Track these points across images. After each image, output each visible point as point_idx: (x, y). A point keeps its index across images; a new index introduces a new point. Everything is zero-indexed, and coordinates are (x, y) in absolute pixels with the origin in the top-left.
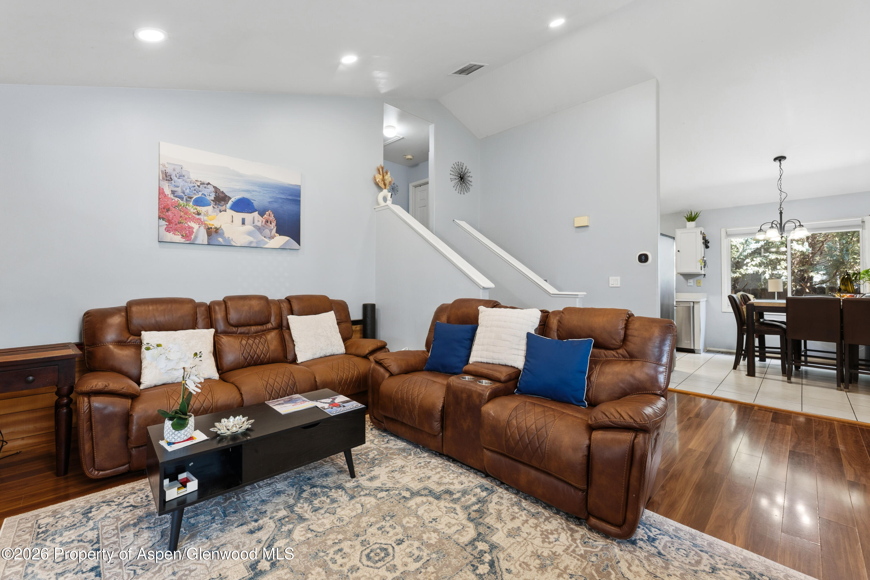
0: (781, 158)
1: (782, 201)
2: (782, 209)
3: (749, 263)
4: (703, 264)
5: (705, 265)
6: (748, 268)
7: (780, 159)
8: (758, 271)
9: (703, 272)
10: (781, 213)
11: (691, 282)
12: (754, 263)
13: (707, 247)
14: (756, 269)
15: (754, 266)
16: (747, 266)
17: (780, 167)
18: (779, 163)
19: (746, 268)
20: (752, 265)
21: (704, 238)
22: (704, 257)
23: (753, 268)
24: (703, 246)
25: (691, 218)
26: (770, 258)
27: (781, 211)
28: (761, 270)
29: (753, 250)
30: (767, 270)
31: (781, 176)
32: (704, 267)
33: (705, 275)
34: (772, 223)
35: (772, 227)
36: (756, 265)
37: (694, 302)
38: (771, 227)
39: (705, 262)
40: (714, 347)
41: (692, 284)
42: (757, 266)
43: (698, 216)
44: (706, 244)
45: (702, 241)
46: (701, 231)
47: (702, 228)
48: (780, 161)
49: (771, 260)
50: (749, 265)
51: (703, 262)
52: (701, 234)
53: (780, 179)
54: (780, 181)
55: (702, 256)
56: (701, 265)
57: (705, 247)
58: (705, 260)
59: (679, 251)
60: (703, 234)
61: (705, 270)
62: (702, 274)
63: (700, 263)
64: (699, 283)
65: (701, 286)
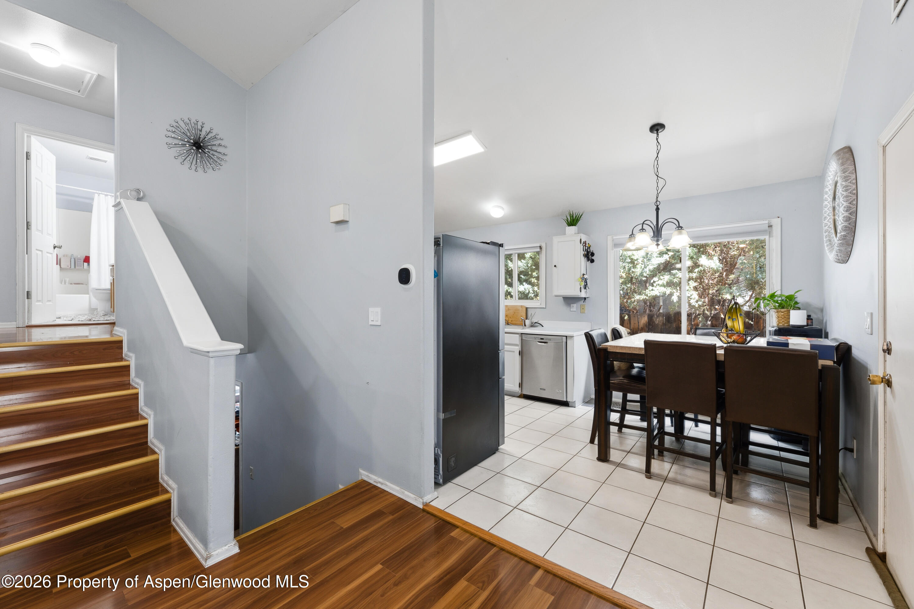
0: (659, 127)
1: (659, 192)
2: (658, 203)
5: (585, 285)
6: (654, 288)
7: (656, 128)
9: (583, 295)
10: (657, 209)
11: (575, 307)
12: (661, 282)
13: (590, 261)
14: (663, 289)
15: (661, 286)
16: (653, 286)
17: (657, 139)
18: (655, 135)
20: (659, 284)
21: (586, 249)
24: (584, 260)
25: (573, 221)
27: (657, 206)
28: (668, 291)
29: (656, 266)
31: (658, 154)
32: (585, 288)
33: (585, 299)
34: (643, 224)
35: (643, 229)
36: (663, 286)
37: (566, 336)
38: (641, 230)
39: (586, 281)
41: (575, 310)
43: (580, 218)
44: (589, 256)
46: (581, 240)
47: (583, 235)
48: (657, 130)
50: (655, 284)
51: (583, 281)
52: (581, 243)
53: (658, 158)
54: (657, 160)
55: (582, 273)
56: (580, 285)
57: (588, 261)
58: (585, 279)
59: (555, 266)
60: (583, 244)
61: (586, 292)
62: (582, 297)
63: (579, 282)
64: (583, 308)
65: (585, 313)
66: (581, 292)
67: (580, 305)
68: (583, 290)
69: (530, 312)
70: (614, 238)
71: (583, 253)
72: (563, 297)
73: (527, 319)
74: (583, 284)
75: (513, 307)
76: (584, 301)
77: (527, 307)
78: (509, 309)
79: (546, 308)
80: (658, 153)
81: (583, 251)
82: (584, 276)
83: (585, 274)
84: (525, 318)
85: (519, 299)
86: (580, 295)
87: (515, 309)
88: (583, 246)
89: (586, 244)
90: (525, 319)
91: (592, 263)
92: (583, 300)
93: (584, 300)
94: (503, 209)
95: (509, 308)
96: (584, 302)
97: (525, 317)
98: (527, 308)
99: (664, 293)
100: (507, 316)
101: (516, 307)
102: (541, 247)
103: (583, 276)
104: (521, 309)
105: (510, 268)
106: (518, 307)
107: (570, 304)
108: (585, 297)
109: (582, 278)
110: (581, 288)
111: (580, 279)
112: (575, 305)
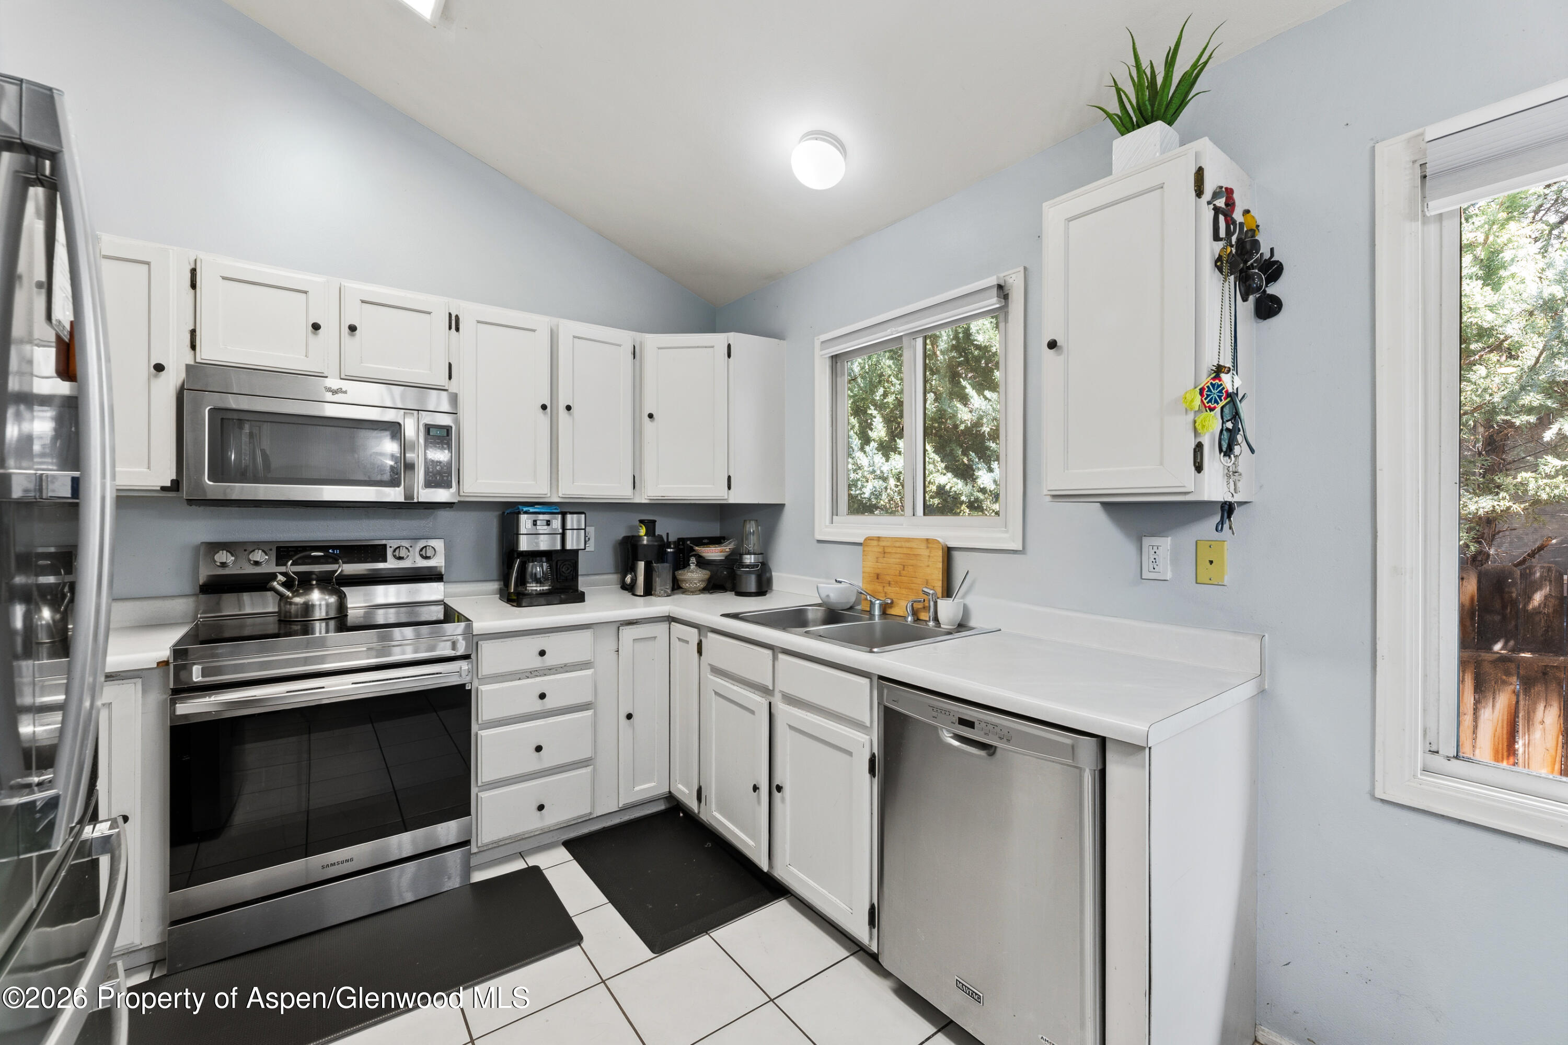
4: (1218, 425)
5: (1231, 432)
9: (1209, 488)
11: (1162, 554)
21: (1228, 227)
22: (1220, 370)
24: (1212, 292)
32: (1228, 451)
33: (1228, 509)
37: (1103, 740)
39: (1233, 406)
44: (1251, 273)
46: (1200, 173)
47: (1205, 145)
51: (1212, 409)
52: (1199, 192)
55: (1210, 361)
56: (1196, 433)
57: (1245, 299)
58: (1229, 395)
59: (1052, 345)
60: (1216, 195)
61: (1232, 474)
62: (1206, 498)
63: (1191, 417)
64: (1211, 562)
65: (1225, 583)
66: (1199, 468)
67: (1196, 542)
68: (1213, 460)
69: (961, 563)
70: (1432, 134)
71: (1211, 249)
72: (1104, 504)
73: (948, 592)
74: (1213, 423)
75: (898, 544)
76: (1222, 522)
77: (951, 544)
78: (885, 553)
79: (1022, 552)
81: (1216, 237)
82: (1223, 376)
83: (1229, 364)
84: (939, 591)
85: (928, 510)
86: (1192, 489)
87: (905, 551)
88: (1217, 210)
89: (1230, 204)
90: (940, 595)
91: (1265, 318)
92: (1213, 514)
93: (1218, 518)
94: (841, 146)
95: (884, 547)
96: (1219, 528)
97: (938, 585)
98: (949, 553)
100: (878, 576)
101: (908, 545)
102: (1002, 290)
103: (1217, 377)
104: (925, 552)
105: (962, 422)
106: (913, 545)
107: (1143, 537)
108: (1225, 503)
109: (1209, 390)
110: (1199, 447)
111: (1192, 401)
112: (1165, 544)
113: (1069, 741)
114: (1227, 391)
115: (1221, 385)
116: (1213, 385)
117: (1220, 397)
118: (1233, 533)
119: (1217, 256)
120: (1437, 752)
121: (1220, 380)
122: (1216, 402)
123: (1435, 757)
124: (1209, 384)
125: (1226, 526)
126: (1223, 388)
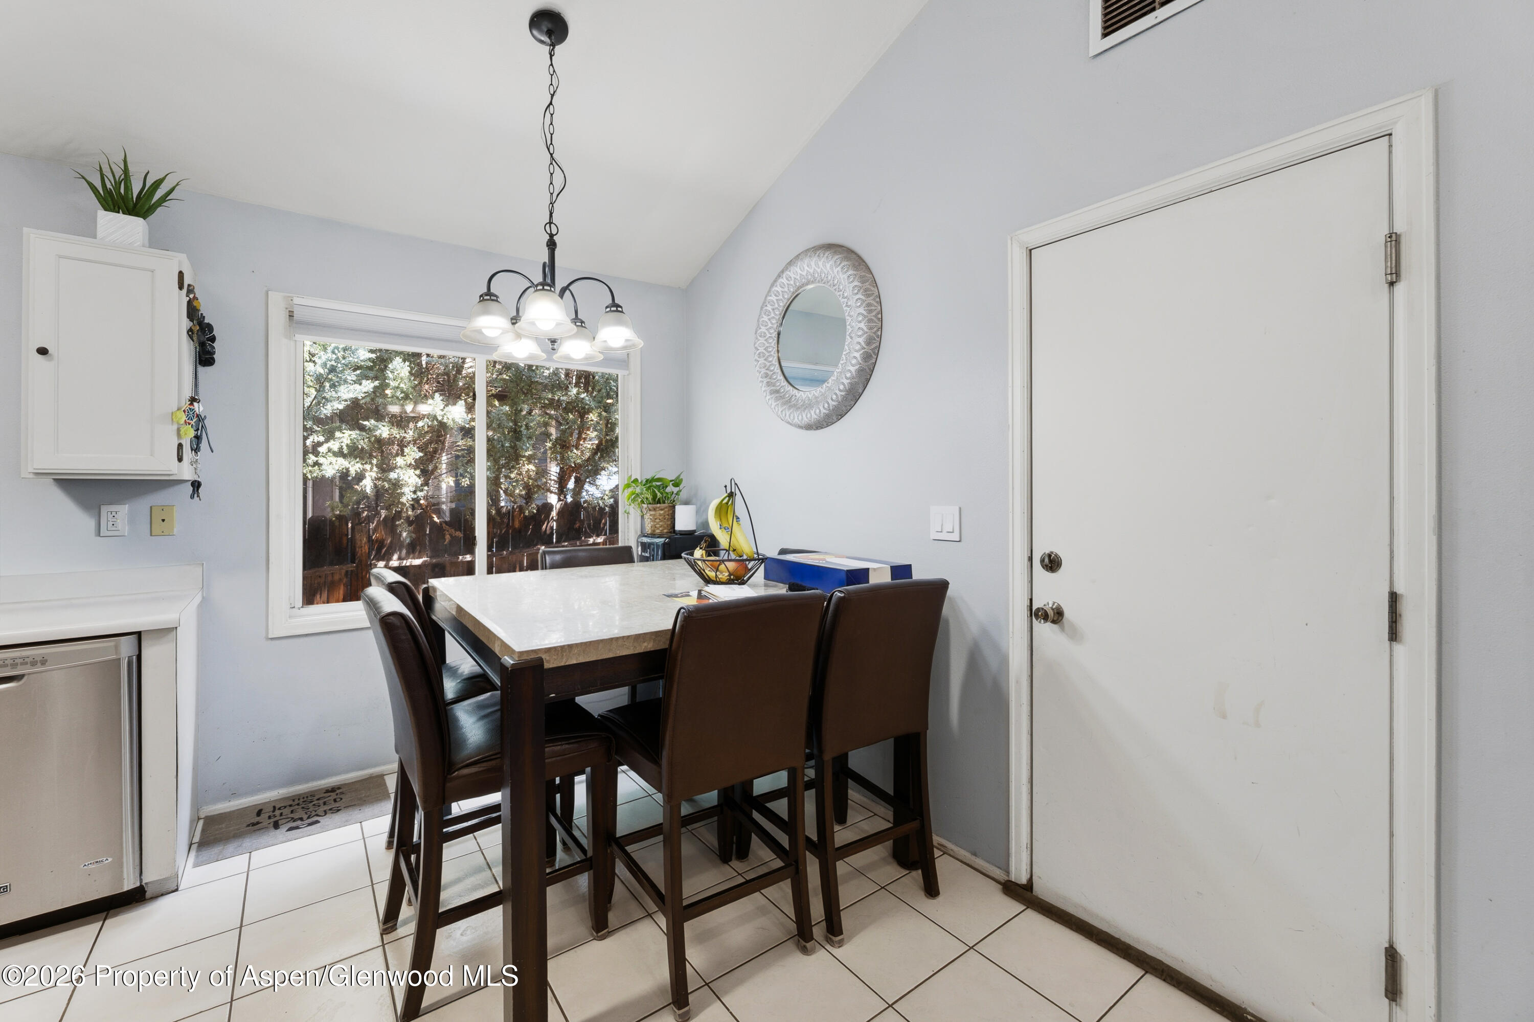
0: (553, 26)
1: (554, 198)
3: (320, 444)
4: (192, 433)
5: (198, 438)
7: (547, 25)
8: (348, 470)
9: (186, 472)
11: (122, 516)
12: (334, 445)
13: (205, 357)
14: (341, 463)
15: (336, 454)
19: (315, 459)
20: (330, 450)
21: (193, 311)
22: (193, 400)
23: (333, 459)
24: (187, 350)
25: (127, 201)
26: (378, 433)
27: (551, 236)
30: (368, 467)
31: (552, 96)
32: (196, 450)
33: (196, 485)
36: (340, 454)
37: (139, 634)
39: (199, 422)
40: (234, 795)
42: (344, 456)
43: (162, 198)
44: (202, 340)
45: (186, 324)
46: (181, 275)
47: (183, 257)
48: (550, 34)
49: (379, 441)
50: (323, 449)
51: (188, 424)
52: (181, 287)
53: (551, 106)
54: (552, 112)
55: (187, 394)
56: (179, 438)
58: (198, 416)
59: (42, 351)
60: (188, 292)
61: (199, 463)
62: (184, 477)
63: (176, 427)
64: (163, 520)
65: (174, 534)
66: (180, 459)
67: (151, 507)
68: (188, 455)
70: (297, 301)
74: (189, 432)
80: (552, 93)
81: (188, 318)
82: (194, 404)
86: (176, 472)
88: (188, 300)
89: (194, 296)
91: (208, 366)
99: (344, 471)
103: (191, 404)
107: (102, 506)
108: (196, 481)
109: (188, 412)
110: (180, 446)
111: (181, 418)
112: (123, 510)
113: (112, 644)
114: (196, 414)
115: (194, 409)
116: (190, 409)
117: (193, 416)
118: (200, 500)
119: (189, 328)
120: (294, 607)
121: (194, 406)
122: (192, 420)
123: (294, 609)
124: (187, 408)
125: (196, 495)
126: (195, 411)
